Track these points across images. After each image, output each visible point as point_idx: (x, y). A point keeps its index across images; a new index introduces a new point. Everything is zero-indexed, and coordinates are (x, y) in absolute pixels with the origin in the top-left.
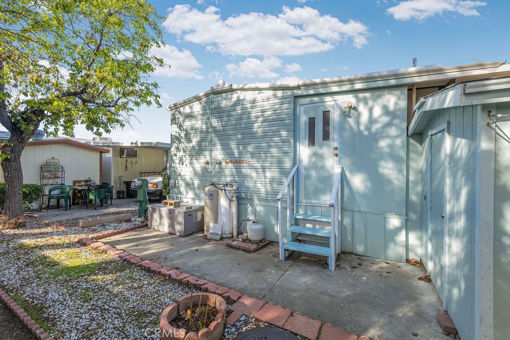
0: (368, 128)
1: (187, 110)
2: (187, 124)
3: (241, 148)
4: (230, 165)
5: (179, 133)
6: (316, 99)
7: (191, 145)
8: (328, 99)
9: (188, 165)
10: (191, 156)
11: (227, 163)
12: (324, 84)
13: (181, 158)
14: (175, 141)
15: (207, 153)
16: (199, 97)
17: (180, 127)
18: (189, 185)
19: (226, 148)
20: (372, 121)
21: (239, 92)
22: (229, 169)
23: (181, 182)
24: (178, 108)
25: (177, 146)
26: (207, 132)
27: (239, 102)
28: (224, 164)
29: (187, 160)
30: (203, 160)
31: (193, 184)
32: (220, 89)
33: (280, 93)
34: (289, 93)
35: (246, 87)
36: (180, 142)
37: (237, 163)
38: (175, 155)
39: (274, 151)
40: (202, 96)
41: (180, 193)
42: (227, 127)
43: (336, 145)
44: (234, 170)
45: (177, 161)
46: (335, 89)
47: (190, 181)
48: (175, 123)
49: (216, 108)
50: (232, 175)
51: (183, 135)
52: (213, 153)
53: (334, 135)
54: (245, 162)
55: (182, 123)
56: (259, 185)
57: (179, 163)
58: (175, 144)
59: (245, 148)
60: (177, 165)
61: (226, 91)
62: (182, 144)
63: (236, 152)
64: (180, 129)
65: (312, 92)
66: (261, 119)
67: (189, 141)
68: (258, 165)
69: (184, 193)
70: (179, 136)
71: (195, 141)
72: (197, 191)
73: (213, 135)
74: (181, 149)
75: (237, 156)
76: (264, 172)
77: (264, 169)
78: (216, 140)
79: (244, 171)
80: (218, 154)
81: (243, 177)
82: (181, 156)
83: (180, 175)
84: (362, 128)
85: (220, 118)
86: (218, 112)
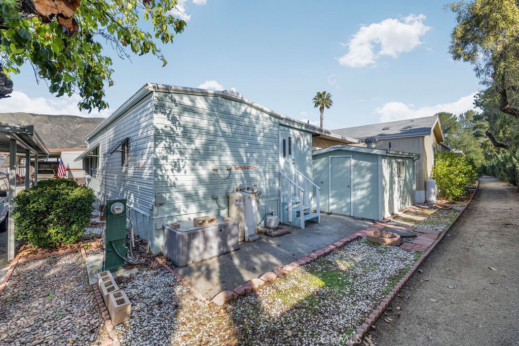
0: (303, 150)
1: (186, 101)
2: (186, 118)
3: (249, 155)
4: (240, 171)
5: (172, 129)
6: (286, 128)
7: (193, 146)
8: (291, 130)
9: (189, 172)
10: (194, 161)
11: (236, 168)
12: (294, 122)
13: (175, 163)
14: (164, 138)
15: (215, 158)
16: (207, 93)
17: (174, 120)
18: (189, 197)
19: (236, 155)
20: (304, 147)
21: (246, 105)
22: (238, 174)
23: (176, 195)
24: (169, 93)
25: (167, 146)
26: (216, 135)
27: (245, 114)
28: (233, 170)
29: (187, 164)
30: (211, 166)
31: (197, 194)
32: (234, 97)
33: (273, 118)
34: (277, 120)
35: (254, 104)
36: (174, 141)
37: (245, 169)
38: (165, 158)
39: (270, 159)
40: (211, 94)
41: (175, 210)
42: (237, 135)
43: (293, 158)
44: (243, 175)
45: (169, 167)
46: (296, 126)
47: (193, 192)
48: (164, 113)
49: (225, 113)
50: (242, 179)
51: (179, 131)
52: (223, 159)
53: (293, 152)
54: (251, 168)
55: (177, 117)
56: (262, 186)
57: (172, 170)
58: (164, 142)
59: (251, 155)
60: (169, 173)
61: (236, 100)
62: (178, 144)
63: (245, 159)
64: (174, 123)
65: (287, 124)
66: (262, 134)
67: (191, 141)
68: (261, 170)
69: (183, 208)
70: (172, 133)
71: (198, 142)
72: (203, 202)
73: (223, 139)
74: (176, 151)
75: (245, 162)
76: (265, 175)
77: (265, 172)
78: (225, 145)
79: (251, 175)
80: (228, 159)
81: (250, 180)
82: (176, 161)
83: (174, 185)
84: (302, 150)
85: (230, 124)
86: (227, 116)
